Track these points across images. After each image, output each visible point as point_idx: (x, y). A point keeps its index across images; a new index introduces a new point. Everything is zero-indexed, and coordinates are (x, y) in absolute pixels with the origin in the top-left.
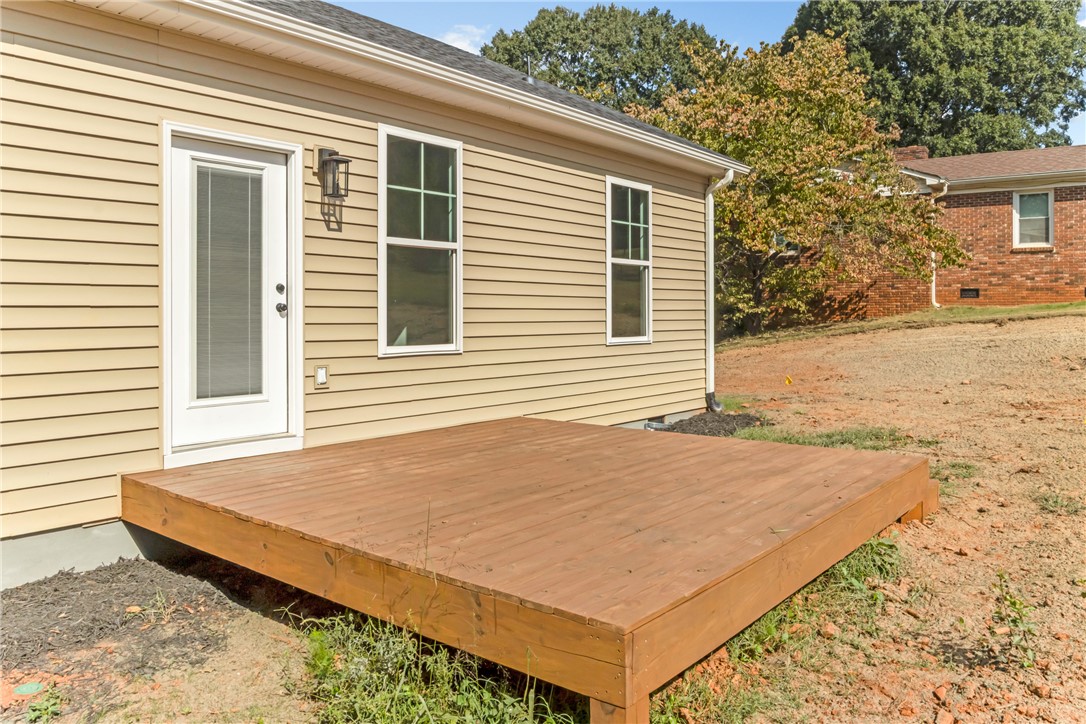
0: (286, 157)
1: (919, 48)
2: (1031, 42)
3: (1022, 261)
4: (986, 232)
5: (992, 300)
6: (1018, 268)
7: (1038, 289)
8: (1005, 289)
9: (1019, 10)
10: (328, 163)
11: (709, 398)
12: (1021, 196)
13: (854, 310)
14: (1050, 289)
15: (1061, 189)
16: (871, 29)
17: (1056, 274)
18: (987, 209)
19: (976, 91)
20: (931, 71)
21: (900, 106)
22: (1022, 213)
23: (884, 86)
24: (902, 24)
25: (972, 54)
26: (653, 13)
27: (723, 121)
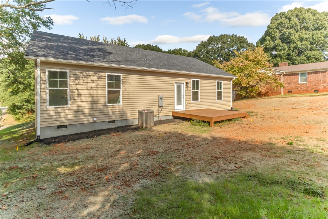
0: (183, 83)
1: (292, 39)
2: (322, 34)
3: (301, 86)
4: (293, 80)
5: (294, 93)
6: (300, 87)
7: (304, 91)
8: (297, 91)
9: (320, 27)
10: (187, 84)
11: (232, 108)
12: (301, 74)
13: (266, 95)
14: (307, 91)
15: (309, 72)
16: (282, 35)
17: (308, 88)
18: (293, 76)
19: (307, 46)
20: (295, 43)
21: (287, 51)
22: (301, 77)
23: (284, 47)
24: (289, 33)
25: (306, 38)
26: (233, 35)
27: (239, 65)
